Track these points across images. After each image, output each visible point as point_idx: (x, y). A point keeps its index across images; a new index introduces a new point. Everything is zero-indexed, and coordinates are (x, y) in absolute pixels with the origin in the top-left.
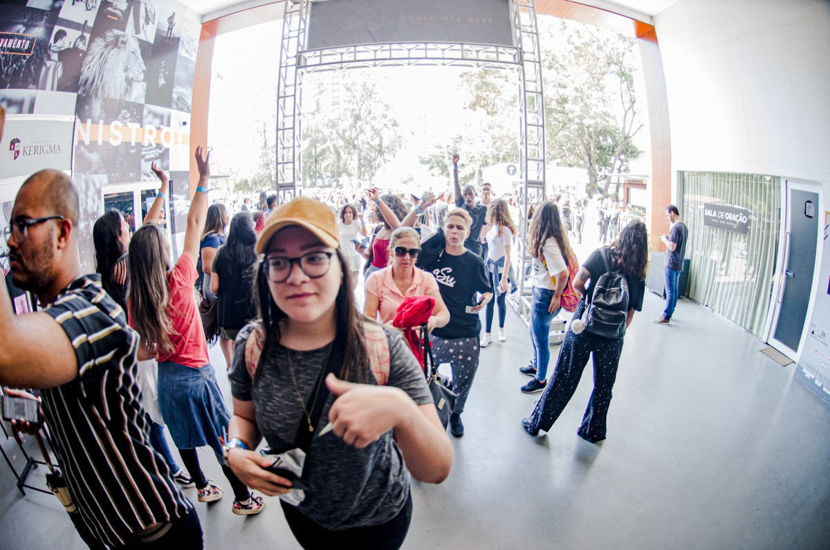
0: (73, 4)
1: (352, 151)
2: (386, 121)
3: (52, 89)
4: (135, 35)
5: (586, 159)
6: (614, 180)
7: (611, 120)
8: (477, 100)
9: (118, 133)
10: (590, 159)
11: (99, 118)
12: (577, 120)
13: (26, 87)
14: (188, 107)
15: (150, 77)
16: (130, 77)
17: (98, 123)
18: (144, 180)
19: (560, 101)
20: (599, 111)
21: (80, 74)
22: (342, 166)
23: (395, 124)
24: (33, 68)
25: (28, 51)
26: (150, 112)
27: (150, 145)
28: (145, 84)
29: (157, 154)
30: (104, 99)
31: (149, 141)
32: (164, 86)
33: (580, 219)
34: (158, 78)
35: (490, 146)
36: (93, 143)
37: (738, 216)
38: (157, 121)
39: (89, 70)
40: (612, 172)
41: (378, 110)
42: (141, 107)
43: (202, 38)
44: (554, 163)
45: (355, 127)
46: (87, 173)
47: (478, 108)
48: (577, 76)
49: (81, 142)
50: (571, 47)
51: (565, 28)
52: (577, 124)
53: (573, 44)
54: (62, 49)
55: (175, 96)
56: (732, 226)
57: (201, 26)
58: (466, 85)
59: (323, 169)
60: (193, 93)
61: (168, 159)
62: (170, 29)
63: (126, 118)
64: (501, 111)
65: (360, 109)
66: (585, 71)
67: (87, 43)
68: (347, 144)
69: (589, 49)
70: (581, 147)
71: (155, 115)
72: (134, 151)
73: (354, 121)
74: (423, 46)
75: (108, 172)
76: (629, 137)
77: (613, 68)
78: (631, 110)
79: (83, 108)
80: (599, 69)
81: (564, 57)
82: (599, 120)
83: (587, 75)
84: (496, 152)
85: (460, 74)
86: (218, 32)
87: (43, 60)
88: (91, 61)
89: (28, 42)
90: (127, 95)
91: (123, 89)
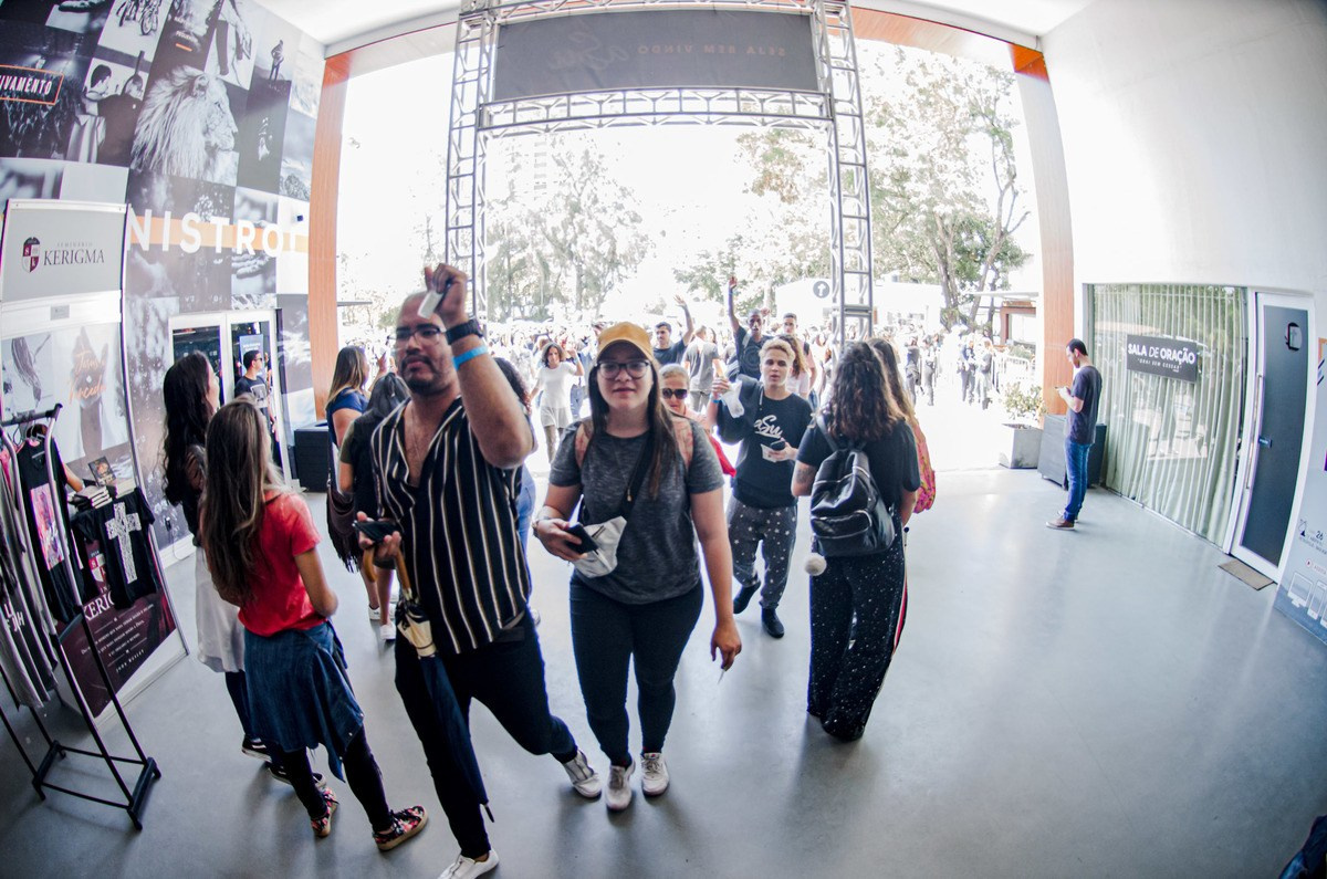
0: (121, 24)
1: (567, 262)
3: (89, 161)
4: (220, 76)
5: (941, 269)
6: (985, 302)
7: (978, 206)
8: (764, 177)
9: (194, 233)
10: (946, 270)
11: (165, 209)
12: (924, 207)
13: (48, 156)
14: (305, 193)
15: (244, 144)
16: (213, 144)
17: (163, 217)
18: (237, 308)
19: (897, 177)
20: (959, 191)
21: (133, 137)
22: (551, 285)
23: (636, 219)
24: (58, 125)
25: (50, 98)
26: (245, 199)
27: (246, 252)
28: (237, 155)
29: (256, 266)
31: (244, 245)
32: (266, 158)
33: (931, 366)
34: (256, 145)
35: (788, 252)
36: (156, 247)
37: (1180, 352)
38: (256, 214)
39: (147, 132)
40: (981, 288)
41: (608, 196)
42: (230, 191)
43: (327, 81)
44: (888, 276)
45: (572, 224)
46: (146, 296)
47: (767, 191)
48: (923, 137)
49: (136, 246)
50: (913, 90)
51: (903, 59)
52: (924, 213)
53: (915, 85)
54: (105, 96)
55: (284, 174)
56: (1171, 369)
57: (324, 62)
58: (747, 155)
59: (521, 291)
60: (313, 169)
61: (275, 275)
62: (276, 67)
63: (207, 209)
64: (802, 195)
65: (580, 195)
66: (935, 128)
67: (143, 88)
68: (559, 251)
69: (941, 92)
70: (932, 250)
71: (253, 205)
72: (221, 261)
73: (570, 214)
74: (675, 93)
75: (179, 294)
76: (1008, 233)
77: (980, 122)
78: (1010, 189)
79: (139, 192)
80: (957, 125)
81: (903, 107)
82: (959, 206)
83: (939, 134)
84: (796, 262)
85: (737, 137)
86: (351, 73)
87: (74, 113)
88: (150, 118)
89: (50, 83)
90: (209, 172)
91: (202, 163)
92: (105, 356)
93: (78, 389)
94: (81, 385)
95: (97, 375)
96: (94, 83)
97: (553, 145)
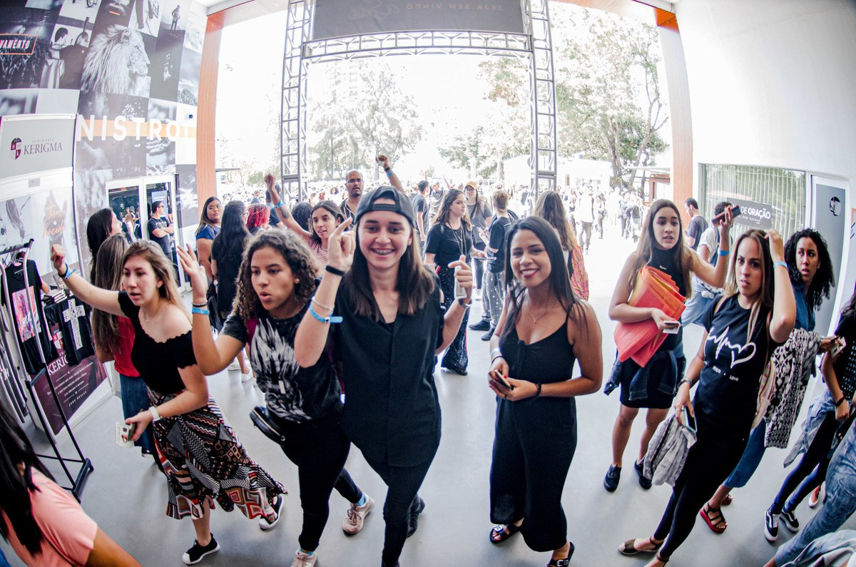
0: (74, 2)
1: (370, 143)
3: (54, 87)
4: (139, 30)
5: (611, 151)
6: (639, 173)
7: (636, 112)
8: (497, 89)
9: (123, 128)
10: (614, 152)
11: (103, 114)
12: (600, 111)
13: (28, 87)
14: (194, 100)
15: (154, 71)
16: (134, 72)
17: (102, 119)
18: (150, 175)
19: (583, 92)
20: (624, 102)
21: (83, 70)
22: (360, 158)
23: (414, 115)
24: (34, 67)
25: (29, 50)
26: (155, 106)
27: (156, 139)
28: (150, 78)
29: (162, 148)
30: (108, 95)
31: (154, 135)
32: (168, 79)
34: (162, 71)
35: (512, 137)
36: (97, 138)
37: (761, 211)
38: (162, 115)
39: (92, 66)
40: (636, 164)
41: (396, 100)
42: (146, 100)
43: (208, 30)
44: (577, 155)
45: (373, 118)
46: (91, 169)
47: (498, 99)
48: (600, 67)
49: (85, 138)
50: (592, 36)
51: (588, 16)
52: (600, 115)
53: (595, 33)
54: (64, 47)
55: (180, 89)
56: (755, 222)
57: (206, 18)
58: (486, 75)
59: (340, 160)
60: (200, 86)
61: (175, 153)
62: (175, 22)
63: (130, 113)
64: (522, 102)
65: (378, 100)
66: (608, 61)
67: (89, 40)
68: (365, 135)
69: (612, 38)
70: (606, 140)
71: (160, 109)
72: (139, 145)
73: (372, 111)
74: (429, 34)
75: (112, 167)
76: (655, 130)
77: (638, 58)
78: (657, 102)
79: (87, 104)
80: (622, 59)
81: (588, 48)
82: (622, 111)
83: (610, 65)
84: (517, 144)
85: (479, 63)
86: (225, 24)
87: (44, 58)
88: (93, 58)
89: (29, 41)
90: (131, 90)
91: (127, 84)
92: (65, 208)
93: (48, 229)
94: (50, 227)
95: (60, 220)
96: (57, 39)
97: (360, 68)
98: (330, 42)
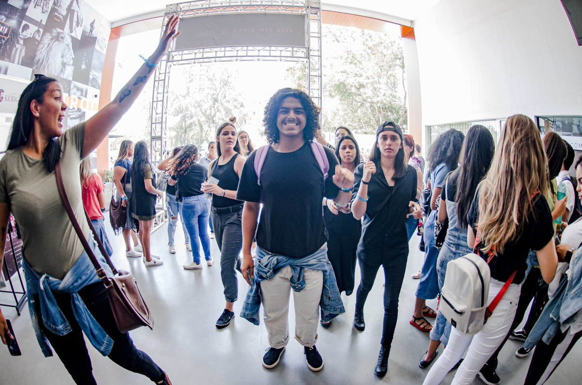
0: (35, 7)
1: (211, 125)
2: (236, 103)
3: (18, 64)
4: (70, 34)
7: (396, 100)
12: (369, 100)
13: (3, 60)
14: (99, 86)
15: (76, 63)
16: (64, 62)
19: (358, 87)
21: (35, 56)
22: (204, 135)
23: (242, 106)
24: (8, 47)
25: (6, 35)
26: (75, 86)
27: (74, 109)
28: (73, 67)
29: (77, 115)
31: (73, 105)
34: (81, 64)
38: (79, 93)
39: (40, 54)
41: (231, 95)
42: (69, 82)
43: (111, 38)
45: (214, 107)
50: (365, 48)
51: (364, 34)
53: (367, 45)
54: (26, 37)
55: (91, 77)
57: (110, 30)
58: (291, 77)
59: (190, 137)
60: (103, 76)
62: (91, 31)
65: (218, 94)
66: (375, 65)
67: (41, 36)
68: (208, 120)
70: (374, 120)
71: (78, 89)
73: (213, 103)
81: (361, 55)
83: (376, 67)
87: (14, 43)
88: (42, 48)
89: (7, 28)
90: (62, 74)
91: (60, 70)
97: (207, 71)
98: (185, 52)
